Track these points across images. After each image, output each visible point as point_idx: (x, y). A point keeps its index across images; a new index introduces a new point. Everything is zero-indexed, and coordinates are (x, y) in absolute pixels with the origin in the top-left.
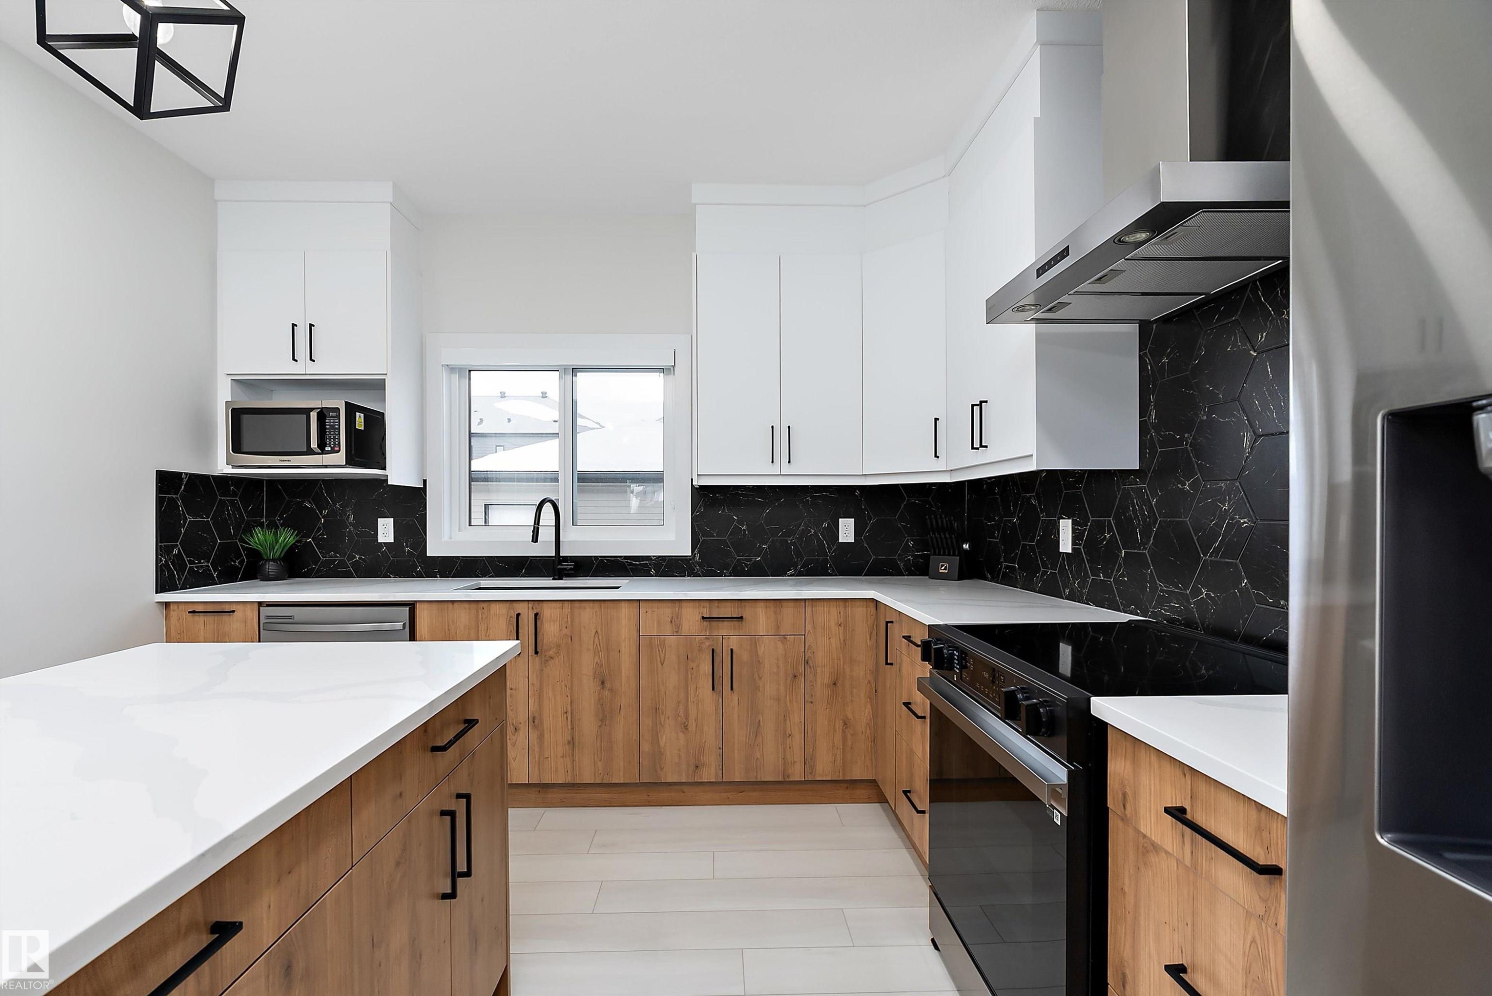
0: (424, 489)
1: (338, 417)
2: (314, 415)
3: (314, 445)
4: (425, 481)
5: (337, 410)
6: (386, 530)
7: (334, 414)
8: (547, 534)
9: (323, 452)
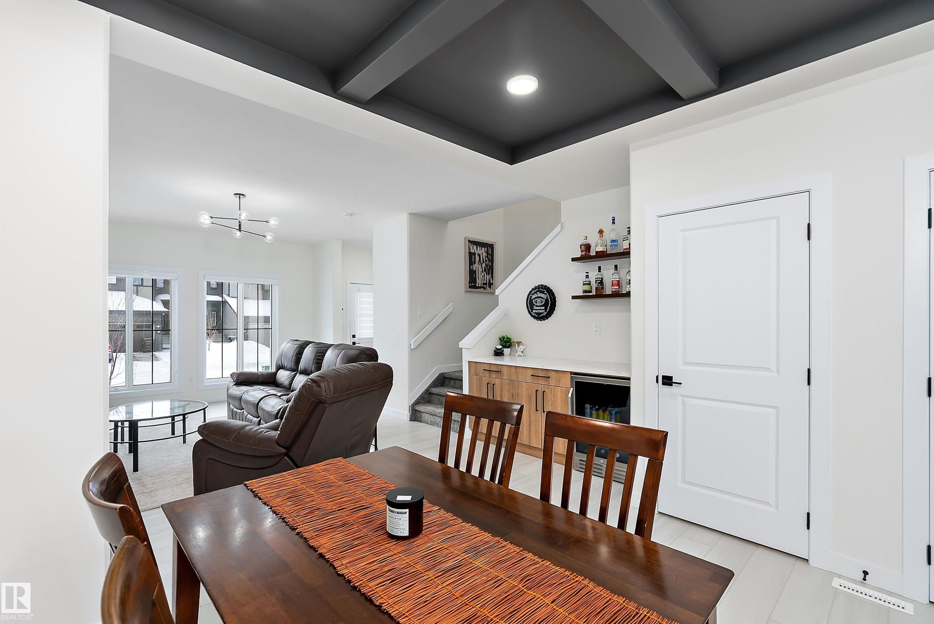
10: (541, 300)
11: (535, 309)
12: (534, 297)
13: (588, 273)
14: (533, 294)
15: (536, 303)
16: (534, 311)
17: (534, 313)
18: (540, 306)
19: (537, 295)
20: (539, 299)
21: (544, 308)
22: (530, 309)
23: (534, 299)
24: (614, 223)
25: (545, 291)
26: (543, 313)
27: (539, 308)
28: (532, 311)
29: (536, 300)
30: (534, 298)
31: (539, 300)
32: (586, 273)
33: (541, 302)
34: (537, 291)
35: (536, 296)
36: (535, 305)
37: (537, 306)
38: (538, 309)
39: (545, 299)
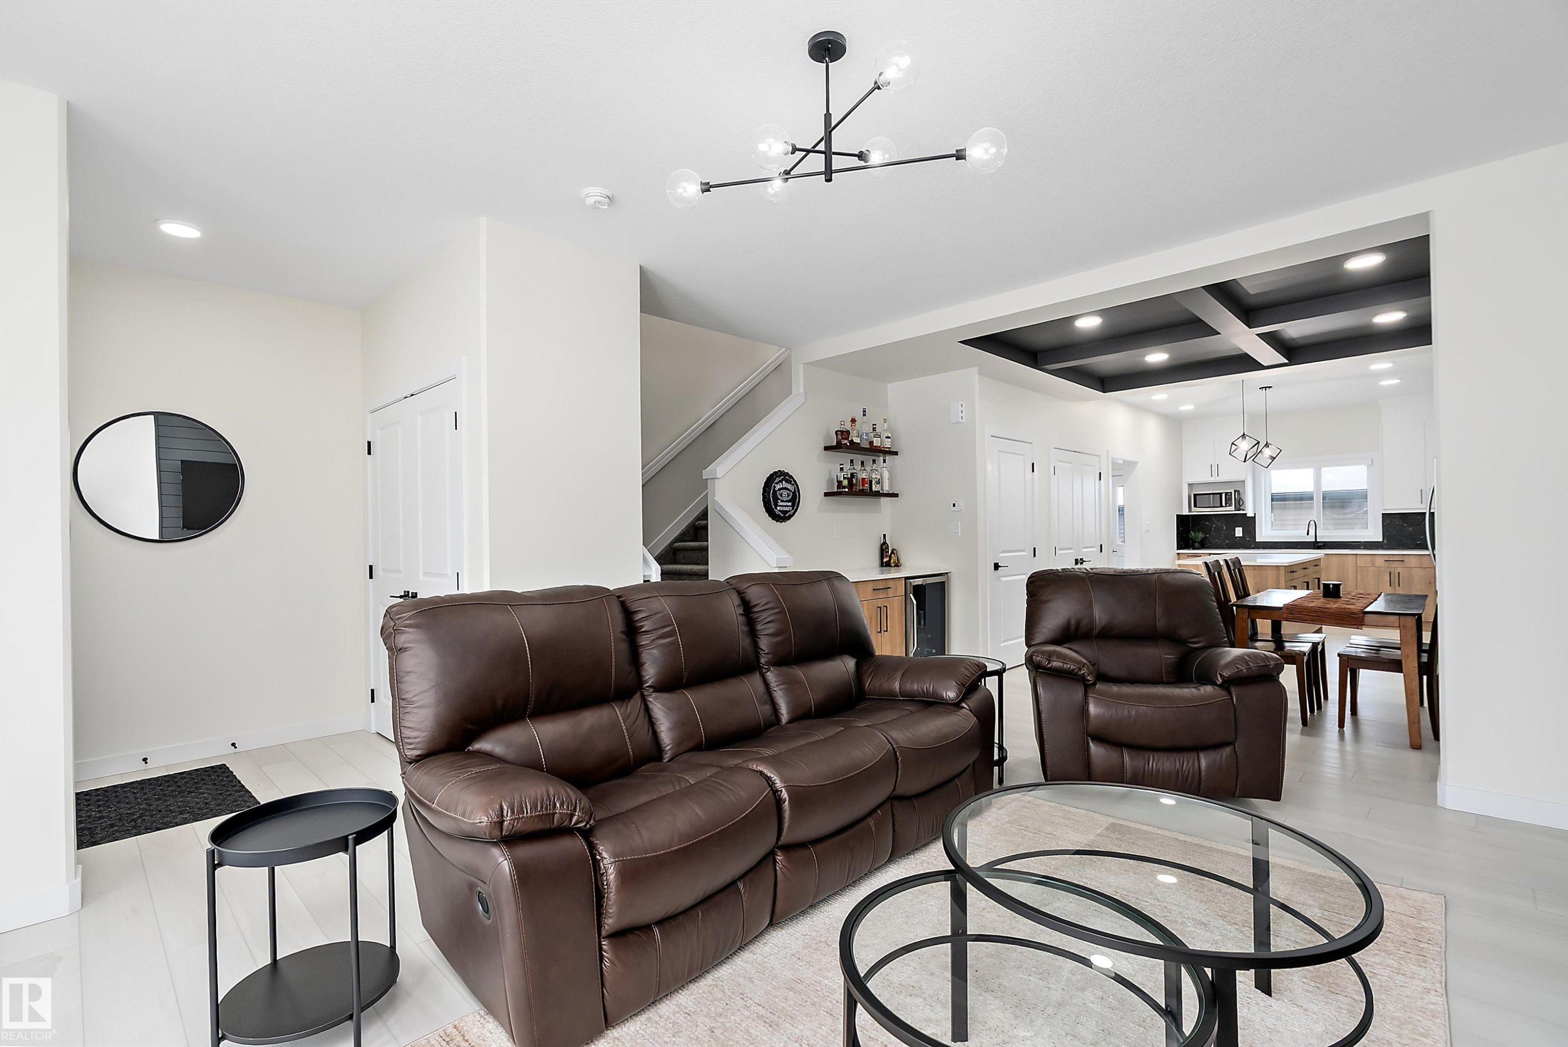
0: (1255, 517)
1: (1231, 495)
2: (1223, 495)
3: (1224, 504)
4: (1255, 514)
5: (1231, 493)
6: (1239, 532)
7: (1230, 494)
8: (1312, 532)
9: (1226, 506)
10: (787, 493)
11: (780, 506)
12: (779, 487)
13: (842, 465)
14: (777, 483)
15: (782, 496)
16: (778, 508)
17: (779, 511)
18: (786, 501)
19: (782, 484)
20: (784, 491)
21: (790, 504)
22: (774, 505)
23: (778, 491)
24: (864, 415)
25: (792, 481)
26: (790, 511)
27: (785, 504)
28: (776, 509)
29: (781, 492)
30: (780, 489)
31: (784, 493)
32: (841, 465)
33: (788, 496)
34: (782, 479)
35: (781, 486)
36: (780, 499)
37: (782, 501)
38: (784, 506)
39: (792, 492)
